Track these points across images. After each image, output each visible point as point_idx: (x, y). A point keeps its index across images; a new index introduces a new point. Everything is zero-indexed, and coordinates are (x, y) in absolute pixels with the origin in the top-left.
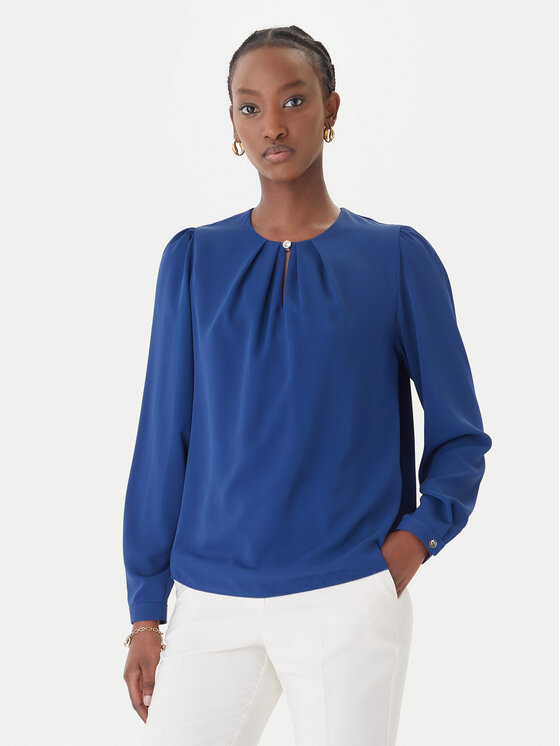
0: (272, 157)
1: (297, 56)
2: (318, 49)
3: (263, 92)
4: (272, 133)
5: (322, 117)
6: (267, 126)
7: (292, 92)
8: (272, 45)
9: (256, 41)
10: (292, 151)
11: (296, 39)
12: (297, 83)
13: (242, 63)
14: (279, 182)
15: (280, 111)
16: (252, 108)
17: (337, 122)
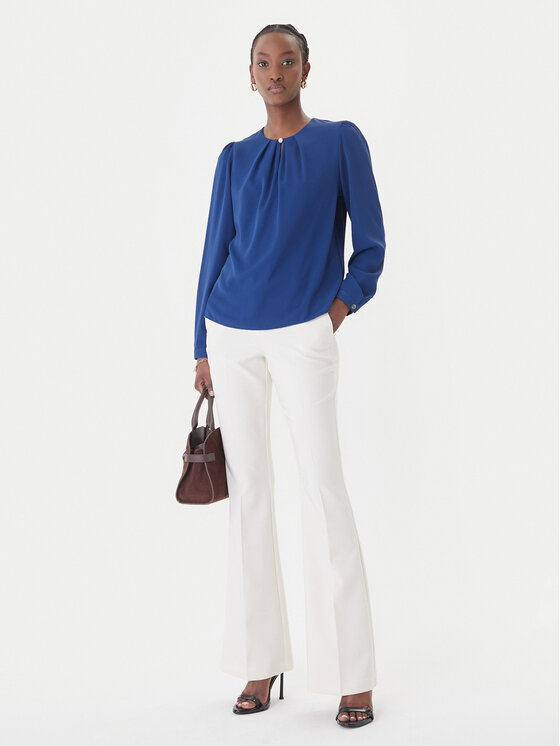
0: (274, 90)
1: (290, 39)
2: (302, 37)
3: (271, 55)
4: (275, 78)
5: (301, 74)
6: (273, 74)
7: (287, 57)
8: (278, 31)
9: (269, 29)
10: (284, 88)
11: (291, 30)
12: (290, 52)
13: (261, 39)
14: (276, 106)
15: (280, 66)
16: (265, 64)
17: (308, 78)
